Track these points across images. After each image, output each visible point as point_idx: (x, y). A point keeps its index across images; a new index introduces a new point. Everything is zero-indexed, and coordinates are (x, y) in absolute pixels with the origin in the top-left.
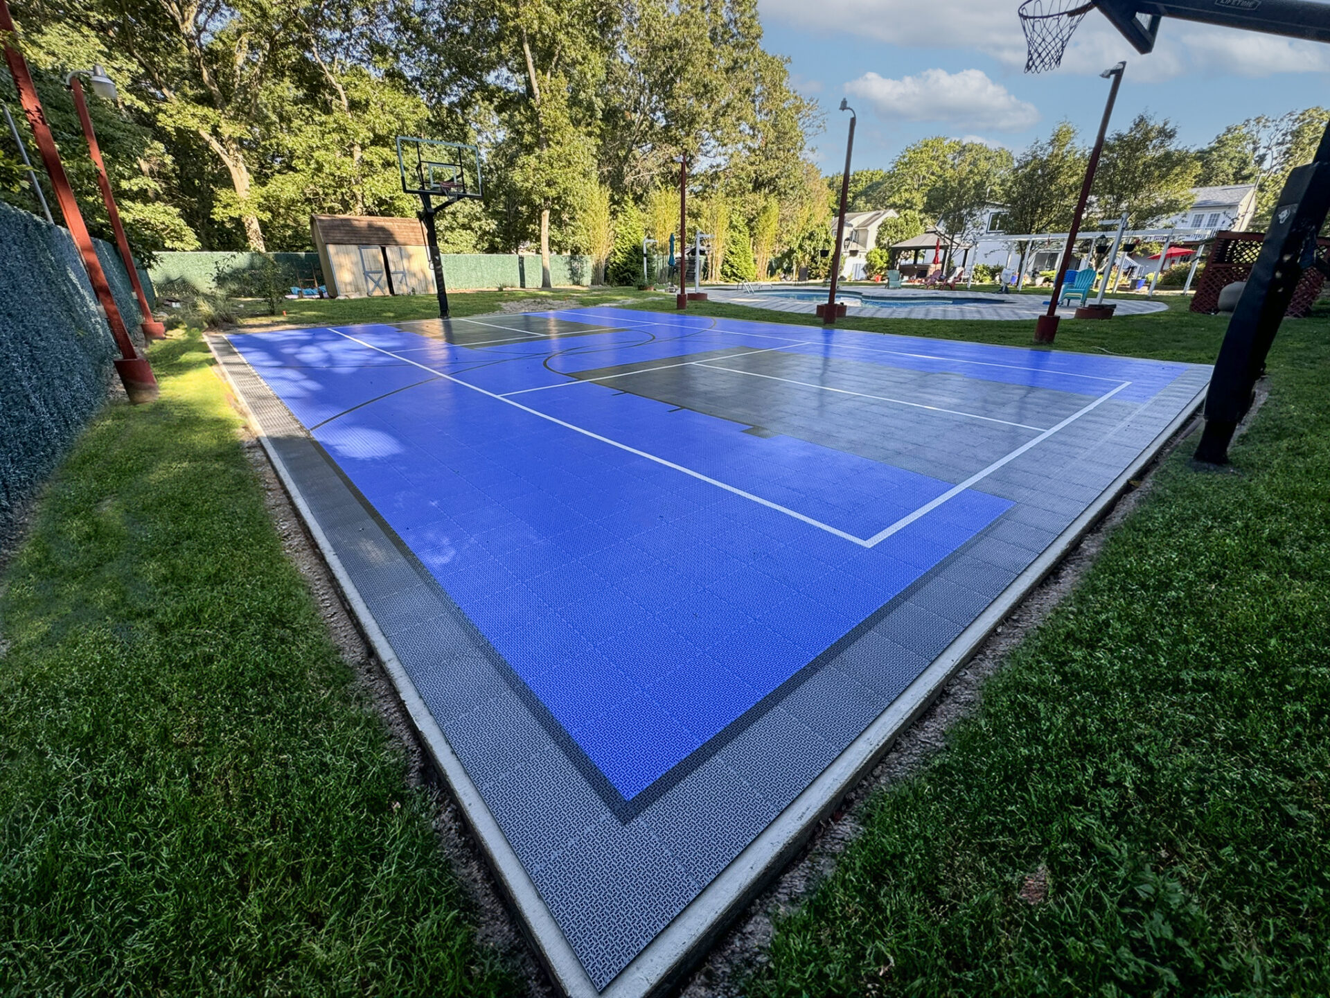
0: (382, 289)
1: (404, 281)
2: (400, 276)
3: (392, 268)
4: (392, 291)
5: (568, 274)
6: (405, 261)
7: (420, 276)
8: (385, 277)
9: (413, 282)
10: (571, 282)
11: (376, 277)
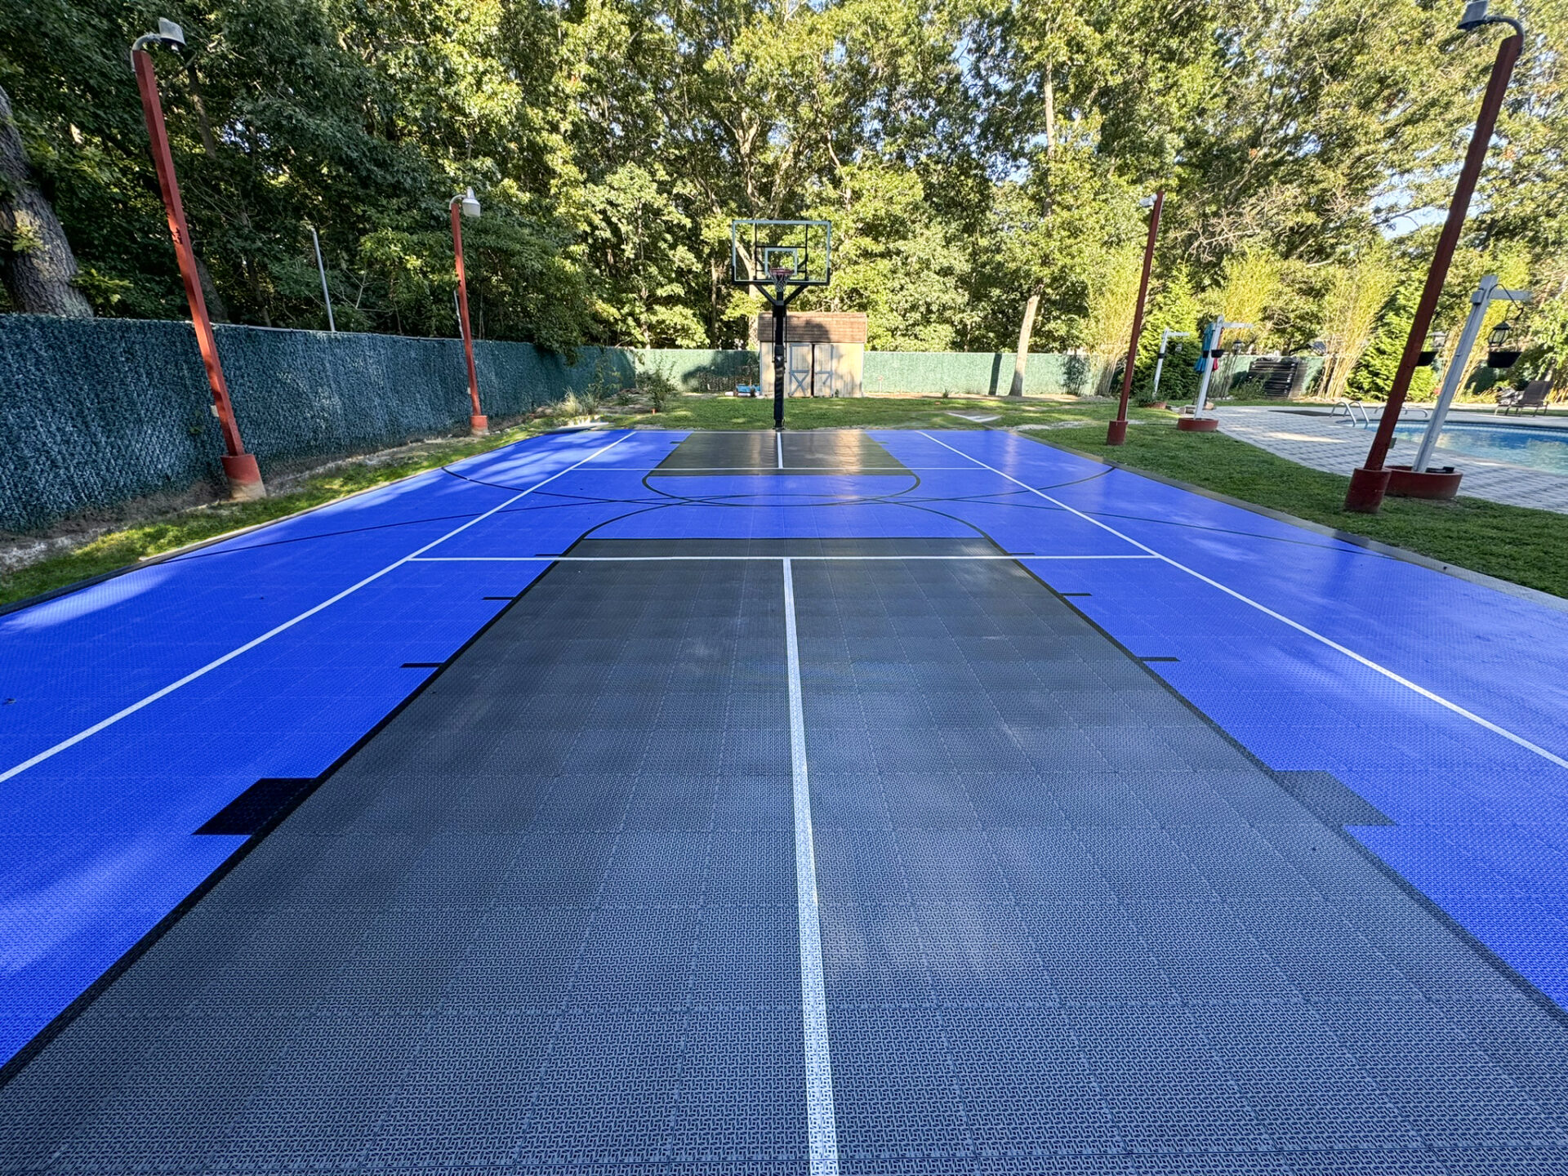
0: (803, 390)
1: (828, 383)
2: (824, 376)
3: (817, 369)
4: (812, 393)
5: (1062, 379)
6: (835, 361)
7: (848, 379)
8: (809, 379)
9: (838, 385)
10: (1065, 390)
11: (800, 376)
